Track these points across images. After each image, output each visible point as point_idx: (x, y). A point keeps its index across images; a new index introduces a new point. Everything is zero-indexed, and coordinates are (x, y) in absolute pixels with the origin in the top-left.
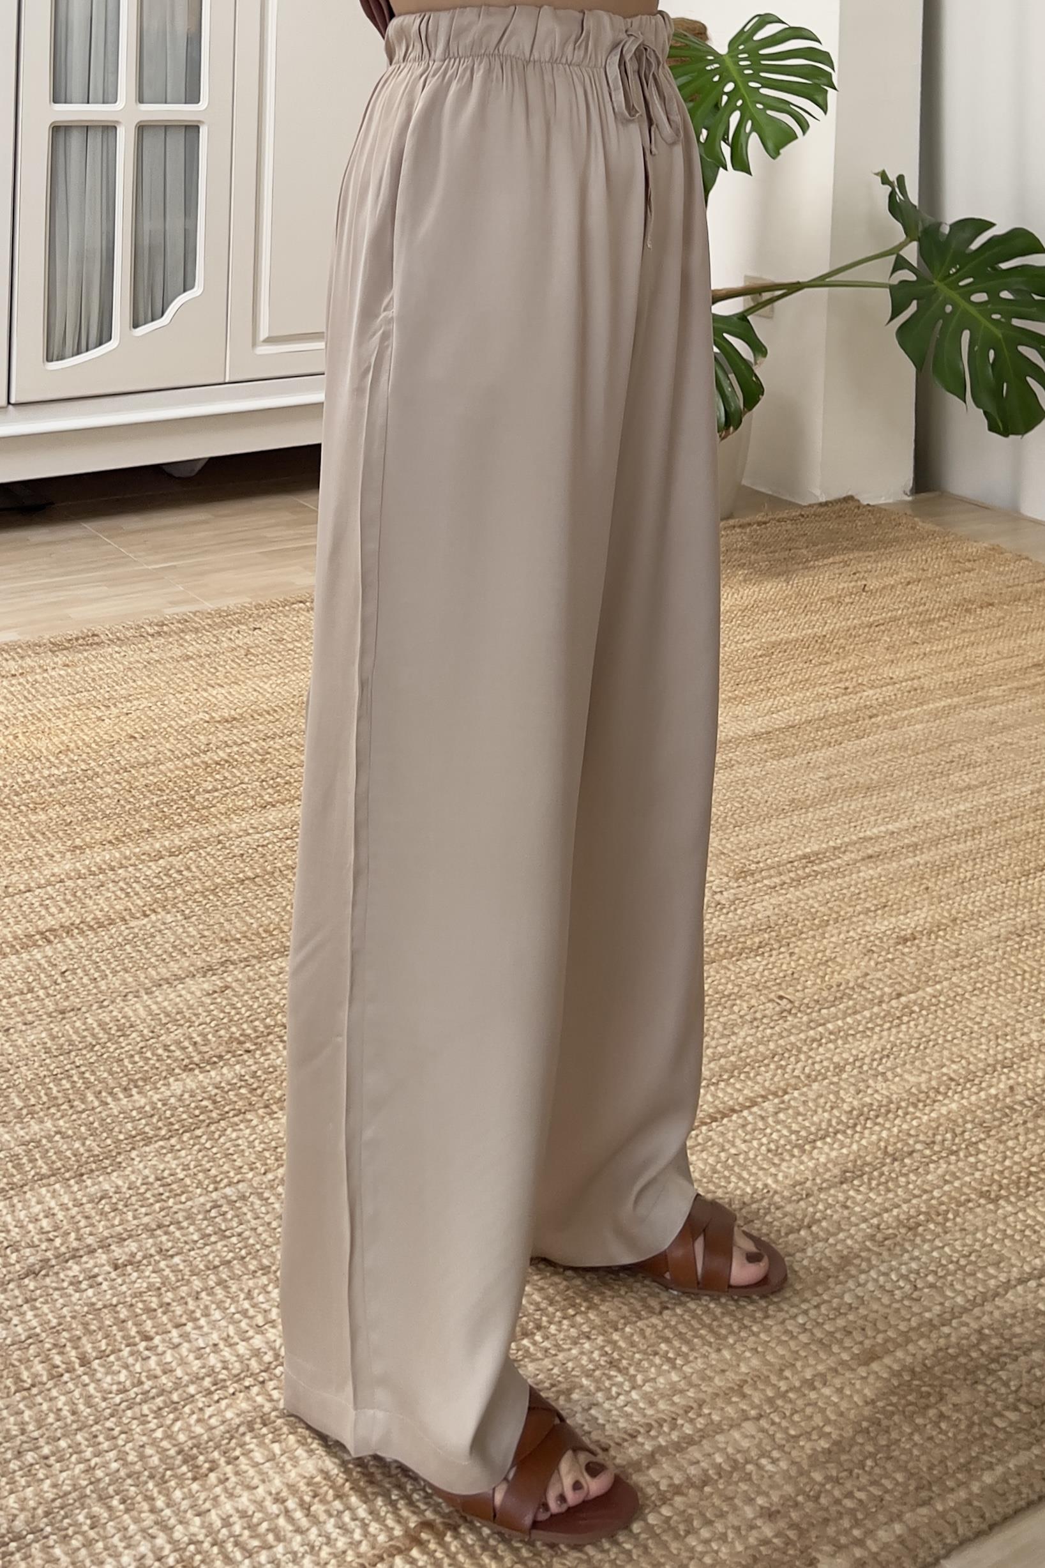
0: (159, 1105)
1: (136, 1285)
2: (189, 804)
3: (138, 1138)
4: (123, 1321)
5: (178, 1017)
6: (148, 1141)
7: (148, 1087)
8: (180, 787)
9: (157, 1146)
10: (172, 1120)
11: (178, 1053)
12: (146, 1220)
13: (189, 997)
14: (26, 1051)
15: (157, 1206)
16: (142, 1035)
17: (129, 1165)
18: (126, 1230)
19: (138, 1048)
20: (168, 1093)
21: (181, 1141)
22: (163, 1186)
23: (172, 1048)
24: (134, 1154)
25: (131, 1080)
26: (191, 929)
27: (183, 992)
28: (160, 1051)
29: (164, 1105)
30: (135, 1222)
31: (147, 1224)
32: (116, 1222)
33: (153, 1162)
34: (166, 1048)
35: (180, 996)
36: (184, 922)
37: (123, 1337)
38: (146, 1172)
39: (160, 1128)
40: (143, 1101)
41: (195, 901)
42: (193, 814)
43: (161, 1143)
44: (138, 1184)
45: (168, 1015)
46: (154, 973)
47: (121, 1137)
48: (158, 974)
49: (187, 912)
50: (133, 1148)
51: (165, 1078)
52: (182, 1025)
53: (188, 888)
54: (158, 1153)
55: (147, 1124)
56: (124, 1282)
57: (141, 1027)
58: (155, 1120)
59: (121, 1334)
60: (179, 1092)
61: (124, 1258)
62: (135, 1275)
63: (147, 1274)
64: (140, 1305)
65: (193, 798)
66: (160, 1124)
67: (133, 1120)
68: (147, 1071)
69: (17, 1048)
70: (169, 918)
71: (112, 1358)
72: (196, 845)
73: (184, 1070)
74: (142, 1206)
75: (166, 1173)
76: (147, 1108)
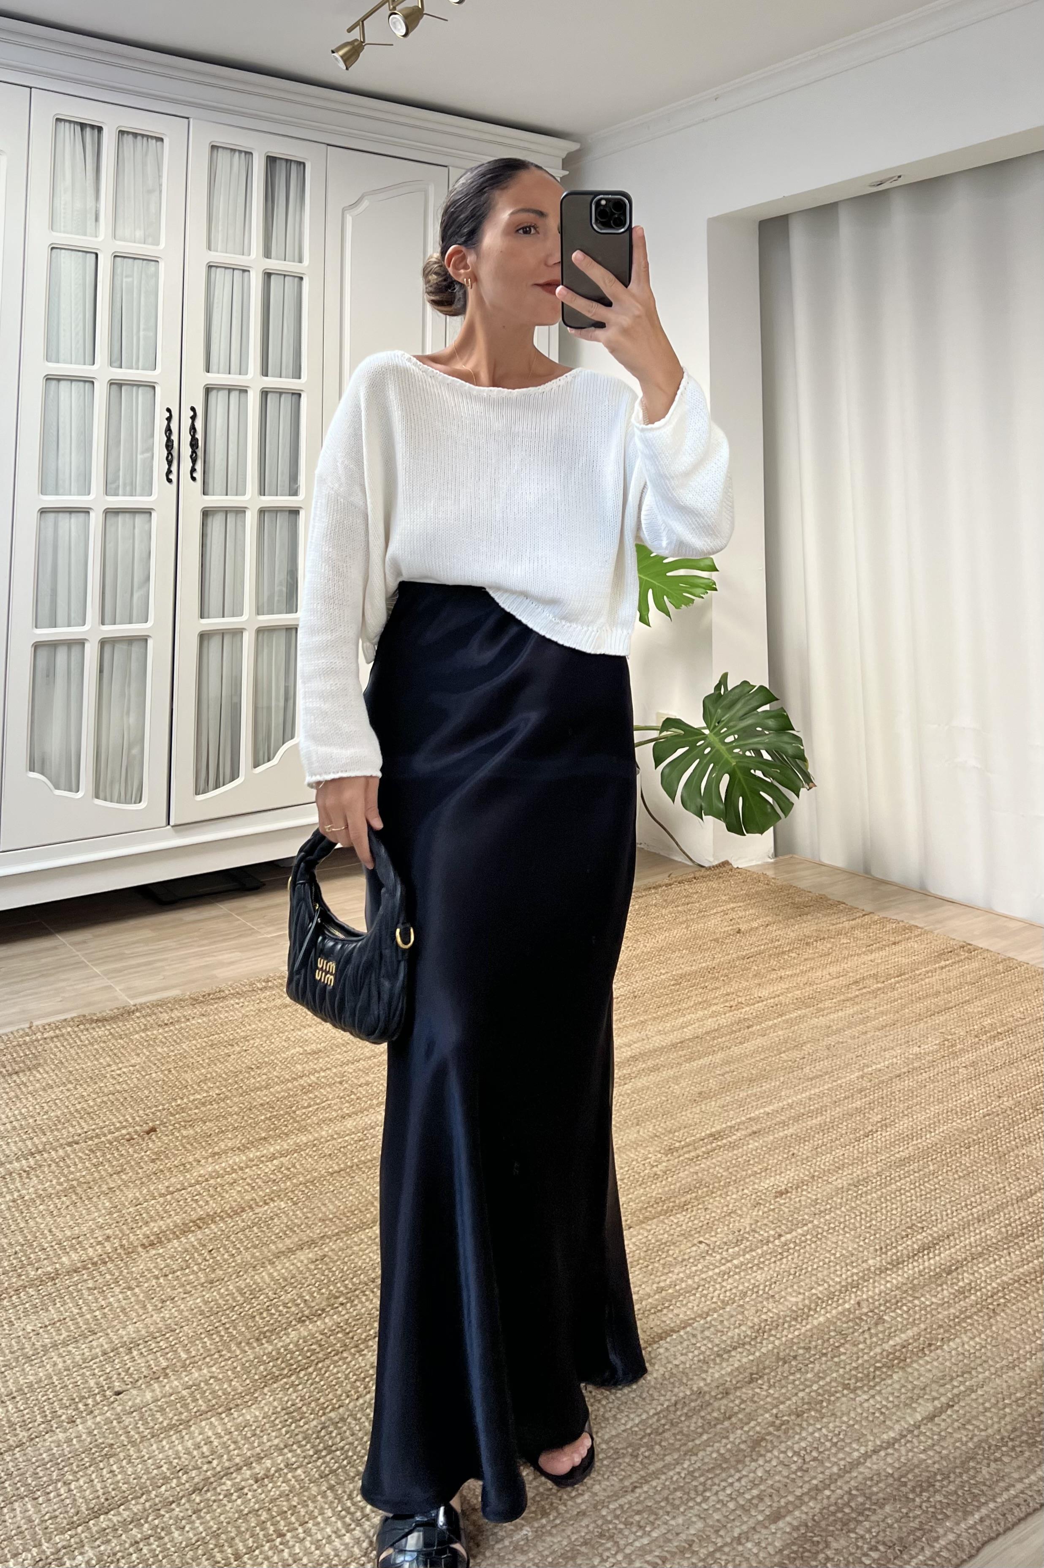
0: (282, 1350)
1: (272, 1493)
2: (292, 1118)
3: (268, 1377)
4: (264, 1522)
5: (293, 1281)
6: (276, 1379)
7: (273, 1337)
8: (286, 1105)
9: (282, 1382)
10: (292, 1361)
11: (293, 1309)
12: (276, 1441)
13: (299, 1265)
14: (186, 1314)
15: (284, 1430)
16: (268, 1297)
17: (263, 1399)
18: (262, 1451)
19: (265, 1306)
20: (288, 1341)
21: (298, 1378)
22: (287, 1414)
23: (289, 1305)
24: (266, 1390)
25: (261, 1333)
26: (298, 1212)
27: (295, 1261)
28: (281, 1308)
29: (285, 1350)
30: (269, 1444)
31: (277, 1446)
32: (256, 1444)
33: (279, 1396)
34: (285, 1305)
35: (293, 1264)
36: (293, 1207)
37: (264, 1536)
38: (275, 1403)
39: (283, 1369)
40: (270, 1348)
41: (300, 1191)
42: (295, 1125)
43: (285, 1380)
44: (270, 1413)
45: (285, 1280)
46: (273, 1247)
47: (257, 1377)
48: (277, 1248)
49: (295, 1199)
50: (265, 1386)
51: (286, 1329)
52: (296, 1287)
53: (295, 1181)
54: (284, 1389)
55: (274, 1366)
56: (263, 1492)
57: (267, 1291)
58: (279, 1362)
59: (262, 1533)
60: (296, 1339)
61: (262, 1472)
62: (271, 1485)
63: (279, 1484)
64: (275, 1509)
65: (294, 1112)
66: (283, 1365)
67: (264, 1363)
68: (272, 1324)
69: (181, 1312)
70: (283, 1205)
71: (257, 1552)
72: (298, 1149)
73: (299, 1322)
74: (273, 1431)
75: (290, 1403)
76: (274, 1353)
